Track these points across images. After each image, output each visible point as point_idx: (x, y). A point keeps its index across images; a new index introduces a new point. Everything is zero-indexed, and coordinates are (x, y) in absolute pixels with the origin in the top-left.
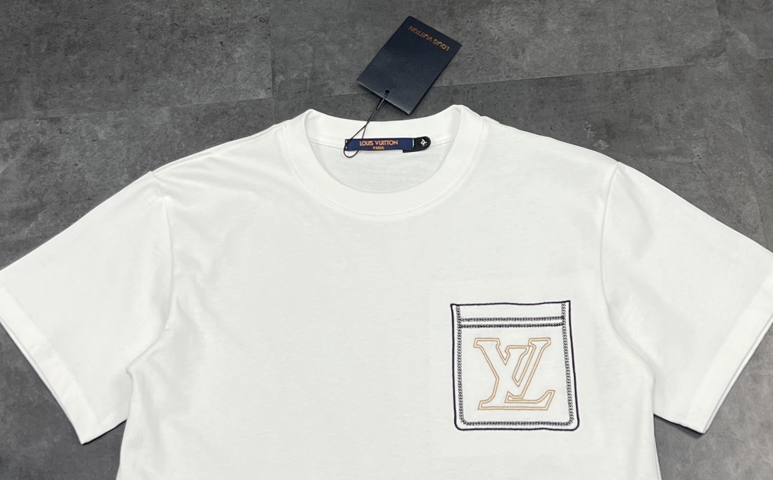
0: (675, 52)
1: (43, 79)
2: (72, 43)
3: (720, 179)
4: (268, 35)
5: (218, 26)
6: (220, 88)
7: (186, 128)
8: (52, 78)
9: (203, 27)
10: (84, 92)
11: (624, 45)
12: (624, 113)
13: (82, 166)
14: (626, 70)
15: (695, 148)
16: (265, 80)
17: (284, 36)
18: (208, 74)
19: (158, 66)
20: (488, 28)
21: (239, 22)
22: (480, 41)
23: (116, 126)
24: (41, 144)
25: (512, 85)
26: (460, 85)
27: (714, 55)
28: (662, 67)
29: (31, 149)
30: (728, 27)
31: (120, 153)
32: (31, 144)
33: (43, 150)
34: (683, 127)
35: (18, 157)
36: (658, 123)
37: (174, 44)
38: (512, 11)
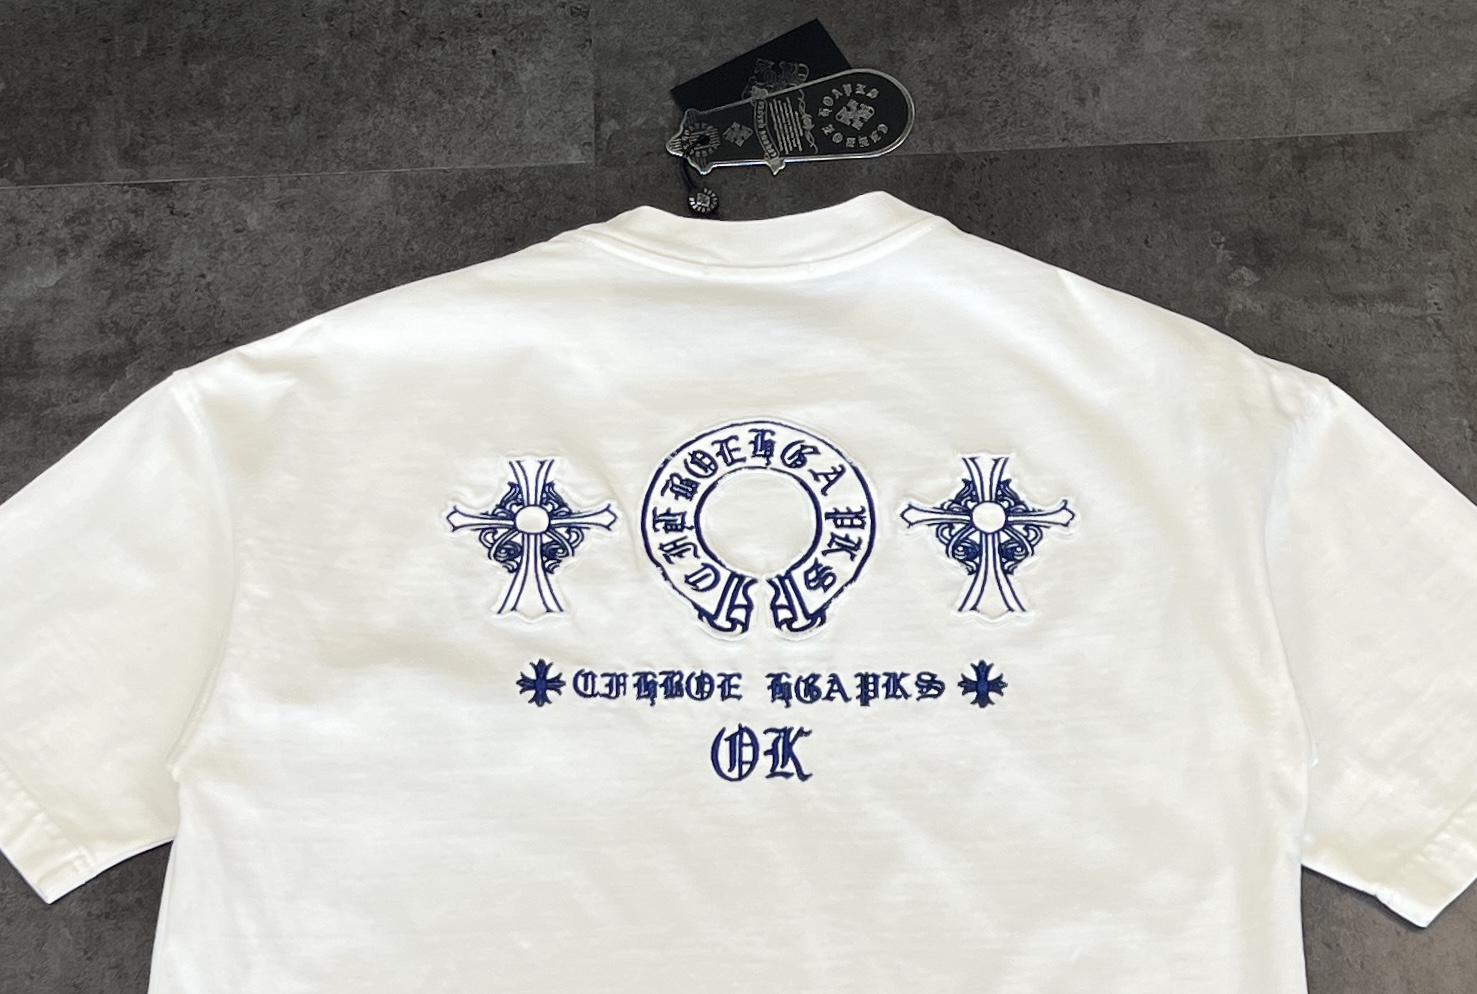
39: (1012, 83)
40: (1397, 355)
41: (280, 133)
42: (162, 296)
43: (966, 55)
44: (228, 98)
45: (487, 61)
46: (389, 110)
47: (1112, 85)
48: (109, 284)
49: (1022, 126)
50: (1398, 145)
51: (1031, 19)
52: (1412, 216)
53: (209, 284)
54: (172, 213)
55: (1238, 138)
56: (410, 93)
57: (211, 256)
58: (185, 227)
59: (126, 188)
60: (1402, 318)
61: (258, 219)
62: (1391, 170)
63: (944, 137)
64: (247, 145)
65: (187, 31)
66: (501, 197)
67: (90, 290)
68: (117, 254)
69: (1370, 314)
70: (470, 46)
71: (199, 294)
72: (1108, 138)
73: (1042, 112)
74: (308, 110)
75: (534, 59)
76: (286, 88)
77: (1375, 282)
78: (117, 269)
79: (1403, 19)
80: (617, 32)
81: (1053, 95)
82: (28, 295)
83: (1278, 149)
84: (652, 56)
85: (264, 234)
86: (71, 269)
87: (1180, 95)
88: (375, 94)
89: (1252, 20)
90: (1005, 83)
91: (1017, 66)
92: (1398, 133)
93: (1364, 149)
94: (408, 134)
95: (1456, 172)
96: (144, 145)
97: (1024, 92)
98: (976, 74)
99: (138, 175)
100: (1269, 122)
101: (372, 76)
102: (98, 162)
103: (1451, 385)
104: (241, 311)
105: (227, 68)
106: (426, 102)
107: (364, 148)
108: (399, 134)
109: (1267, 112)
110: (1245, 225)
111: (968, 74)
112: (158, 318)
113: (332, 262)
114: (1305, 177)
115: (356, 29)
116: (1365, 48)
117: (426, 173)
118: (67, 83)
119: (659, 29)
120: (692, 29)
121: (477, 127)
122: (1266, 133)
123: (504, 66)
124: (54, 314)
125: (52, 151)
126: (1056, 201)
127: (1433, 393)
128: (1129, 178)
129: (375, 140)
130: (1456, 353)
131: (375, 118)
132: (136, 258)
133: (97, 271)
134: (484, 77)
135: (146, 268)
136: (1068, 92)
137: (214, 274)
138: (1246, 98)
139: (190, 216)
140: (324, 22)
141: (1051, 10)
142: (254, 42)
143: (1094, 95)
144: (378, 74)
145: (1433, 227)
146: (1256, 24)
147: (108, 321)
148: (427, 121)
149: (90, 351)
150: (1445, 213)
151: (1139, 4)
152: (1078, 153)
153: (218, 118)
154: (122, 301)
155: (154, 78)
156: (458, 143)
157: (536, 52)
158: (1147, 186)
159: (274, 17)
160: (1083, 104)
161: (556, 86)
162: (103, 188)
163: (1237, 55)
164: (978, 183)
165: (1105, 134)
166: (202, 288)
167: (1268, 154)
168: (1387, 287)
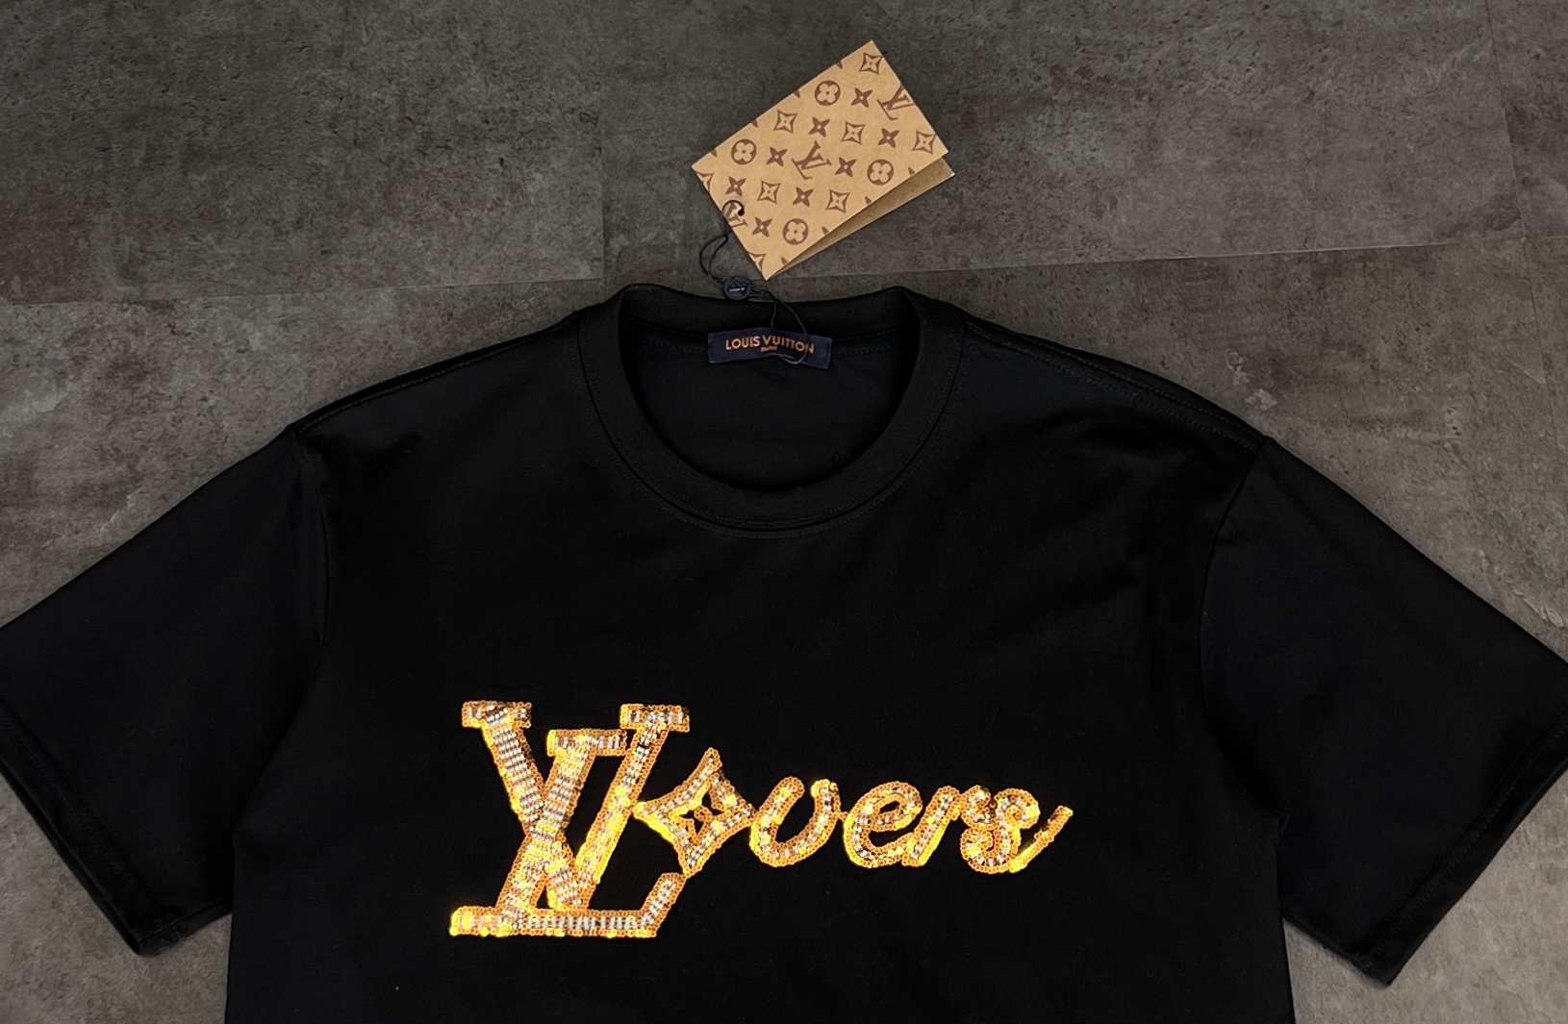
39: (1028, 196)
40: (1413, 482)
41: (283, 249)
42: (164, 421)
43: (982, 164)
44: (229, 210)
45: (494, 171)
46: (394, 224)
47: (1127, 196)
48: (110, 409)
49: (1038, 241)
50: (1418, 259)
51: (1049, 126)
52: (1432, 335)
53: (211, 408)
54: (173, 332)
55: (1257, 253)
56: (415, 206)
57: (213, 379)
58: (186, 348)
59: (125, 305)
60: (1420, 444)
61: (261, 339)
62: (1413, 285)
63: (959, 253)
64: (249, 261)
65: (187, 138)
66: (509, 316)
67: (90, 414)
68: (118, 377)
69: (1388, 438)
70: (477, 154)
71: (201, 418)
72: (1125, 253)
73: (1058, 225)
74: (312, 221)
75: (541, 169)
76: (288, 201)
77: (1394, 405)
78: (117, 392)
79: (1426, 125)
80: (627, 141)
81: (1071, 208)
82: (27, 420)
83: (1298, 264)
84: (663, 168)
85: (269, 355)
86: (71, 392)
87: (1198, 207)
88: (380, 206)
89: (1272, 127)
90: (1022, 195)
91: (1034, 177)
92: (1420, 247)
93: (1385, 265)
94: (413, 250)
95: (1478, 290)
96: (143, 261)
97: (1040, 204)
98: (992, 185)
99: (138, 293)
100: (1289, 236)
101: (377, 187)
102: (96, 279)
103: (1468, 513)
105: (228, 180)
106: (432, 215)
107: (370, 264)
108: (404, 249)
109: (1287, 226)
110: (1263, 345)
111: (984, 185)
112: (160, 444)
114: (1325, 296)
115: (360, 138)
116: (1387, 157)
117: (433, 290)
118: (65, 194)
119: (669, 138)
121: (485, 242)
122: (1284, 248)
123: (511, 178)
124: (55, 440)
125: (50, 267)
126: (1072, 321)
127: (1450, 522)
128: (1147, 296)
129: (380, 256)
130: (1474, 480)
131: (381, 232)
132: (138, 380)
134: (492, 189)
135: (147, 391)
136: (1085, 205)
137: (217, 398)
138: (1266, 210)
139: (192, 335)
140: (327, 129)
141: (1069, 117)
142: (255, 151)
143: (1111, 208)
144: (383, 184)
145: (1454, 347)
146: (1277, 131)
147: (109, 448)
148: (433, 235)
149: (90, 479)
150: (1466, 332)
151: (1158, 109)
152: (1093, 270)
153: (218, 232)
154: (123, 427)
155: (153, 189)
156: (465, 259)
157: (545, 161)
158: (1164, 304)
159: (276, 124)
160: (1101, 217)
161: (564, 198)
162: (101, 306)
163: (1257, 165)
164: (995, 301)
165: (1123, 249)
166: (205, 412)
167: (1288, 271)
168: (1406, 411)
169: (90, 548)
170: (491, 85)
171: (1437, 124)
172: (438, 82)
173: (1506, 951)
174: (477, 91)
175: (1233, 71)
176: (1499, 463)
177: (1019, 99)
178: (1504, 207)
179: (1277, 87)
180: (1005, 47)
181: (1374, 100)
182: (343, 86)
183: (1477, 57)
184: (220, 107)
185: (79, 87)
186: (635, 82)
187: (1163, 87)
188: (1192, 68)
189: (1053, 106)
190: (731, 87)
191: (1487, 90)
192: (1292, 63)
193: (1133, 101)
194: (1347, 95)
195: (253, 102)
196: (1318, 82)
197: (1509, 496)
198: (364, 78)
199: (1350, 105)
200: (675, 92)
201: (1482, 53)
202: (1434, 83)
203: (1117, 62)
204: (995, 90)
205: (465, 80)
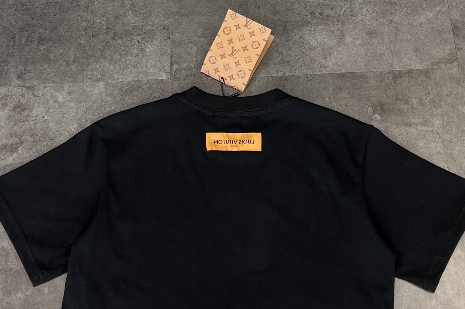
0: (426, 59)
1: (23, 60)
2: (42, 38)
3: (450, 142)
4: (168, 38)
5: (136, 31)
6: (137, 71)
7: (114, 96)
8: (29, 60)
9: (126, 31)
10: (50, 70)
11: (393, 54)
12: (392, 97)
13: (47, 119)
14: (394, 70)
15: (435, 121)
16: (166, 67)
17: (178, 40)
18: (129, 61)
19: (98, 55)
20: (308, 39)
21: (150, 28)
22: (302, 47)
23: (69, 93)
24: (21, 103)
25: (322, 77)
26: (289, 76)
27: (449, 62)
28: (417, 69)
29: (15, 106)
30: (459, 44)
31: (71, 110)
32: (15, 103)
33: (23, 107)
34: (428, 107)
35: (6, 111)
36: (413, 105)
37: (108, 41)
38: (324, 29)
39: (304, 52)
40: (424, 143)
41: (69, 69)
42: (31, 124)
43: (289, 43)
45: (136, 45)
46: (104, 61)
47: (335, 53)
48: (14, 120)
49: (307, 67)
50: (426, 73)
51: (310, 31)
52: (430, 97)
53: (46, 120)
54: (34, 96)
55: (375, 71)
56: (111, 55)
57: (46, 110)
58: (38, 101)
59: (19, 88)
60: (426, 131)
61: (62, 98)
62: (424, 81)
63: (282, 70)
64: (58, 73)
65: (39, 34)
66: (140, 90)
67: (7, 122)
68: (16, 110)
69: (416, 129)
70: (131, 39)
71: (42, 123)
72: (334, 71)
73: (313, 62)
74: (78, 61)
75: (151, 44)
76: (71, 54)
77: (418, 119)
78: (16, 115)
79: (427, 31)
80: (178, 35)
81: (317, 56)
83: (388, 74)
84: (189, 43)
85: (63, 103)
87: (356, 56)
88: (100, 56)
89: (380, 31)
90: (302, 52)
91: (305, 47)
92: (426, 69)
93: (415, 75)
94: (110, 69)
95: (444, 82)
96: (25, 73)
97: (307, 55)
98: (292, 49)
99: (23, 83)
100: (385, 65)
101: (99, 50)
102: (10, 79)
103: (442, 153)
104: (56, 129)
105: (52, 47)
106: (116, 58)
107: (96, 74)
108: (107, 69)
109: (384, 62)
110: (377, 100)
111: (290, 49)
112: (29, 131)
113: (85, 113)
114: (396, 84)
115: (94, 34)
117: (116, 82)
119: (191, 34)
120: (202, 34)
121: (133, 67)
122: (384, 69)
123: (141, 47)
126: (317, 92)
127: (436, 156)
128: (341, 84)
129: (100, 71)
130: (444, 143)
131: (100, 64)
132: (23, 111)
133: (10, 116)
134: (135, 50)
135: (26, 115)
136: (321, 55)
137: (47, 117)
138: (377, 57)
139: (40, 97)
140: (84, 32)
141: (316, 28)
142: (61, 38)
143: (329, 56)
144: (101, 49)
145: (437, 100)
146: (381, 33)
147: (13, 133)
148: (116, 65)
149: (7, 143)
150: (441, 96)
151: (344, 26)
152: (324, 76)
153: (49, 64)
154: (17, 126)
155: (28, 51)
156: (126, 72)
157: (152, 41)
158: (346, 86)
159: (67, 30)
160: (326, 59)
161: (158, 53)
162: (12, 88)
163: (374, 43)
164: (293, 86)
165: (333, 69)
166: (44, 121)
167: (385, 76)
168: (422, 120)
169: (6, 165)
170: (135, 18)
171: (431, 30)
172: (119, 16)
173: (455, 293)
174: (131, 19)
175: (367, 14)
176: (451, 137)
177: (301, 22)
178: (452, 56)
179: (381, 19)
180: (296, 6)
181: (411, 23)
182: (89, 18)
183: (443, 10)
184: (50, 25)
185: (6, 18)
186: (180, 17)
187: (345, 19)
188: (354, 12)
189: (311, 25)
190: (211, 18)
191: (446, 20)
192: (386, 11)
193: (336, 23)
194: (403, 21)
195: (60, 23)
196: (394, 17)
197: (454, 148)
198: (95, 15)
199: (403, 24)
200: (193, 20)
201: (445, 8)
202: (430, 18)
203: (331, 10)
204: (293, 19)
205: (127, 16)
